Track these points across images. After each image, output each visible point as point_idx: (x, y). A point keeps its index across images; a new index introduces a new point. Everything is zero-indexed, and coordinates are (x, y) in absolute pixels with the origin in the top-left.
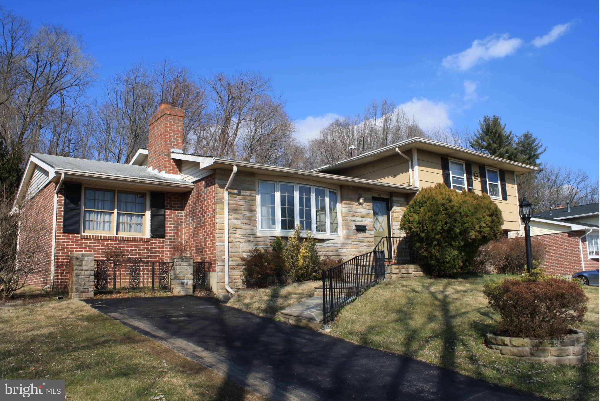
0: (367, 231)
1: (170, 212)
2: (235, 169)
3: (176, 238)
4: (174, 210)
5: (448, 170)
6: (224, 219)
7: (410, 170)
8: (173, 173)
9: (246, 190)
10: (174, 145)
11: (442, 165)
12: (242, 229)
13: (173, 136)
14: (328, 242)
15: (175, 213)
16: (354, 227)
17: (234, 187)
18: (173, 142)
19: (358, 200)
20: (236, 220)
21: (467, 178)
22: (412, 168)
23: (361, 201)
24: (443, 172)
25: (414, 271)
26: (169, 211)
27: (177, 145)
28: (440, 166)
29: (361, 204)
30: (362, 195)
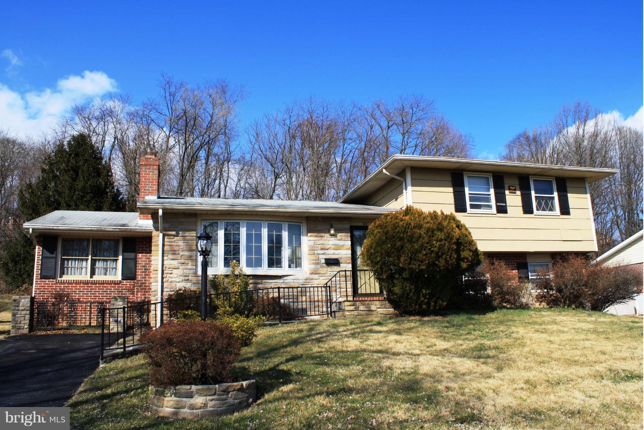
0: (341, 265)
1: (142, 256)
2: (160, 212)
3: (147, 279)
4: (146, 253)
5: (463, 186)
6: (158, 260)
7: (404, 191)
8: (147, 219)
9: (185, 231)
10: (149, 193)
11: (452, 181)
12: (179, 269)
13: (147, 185)
14: (285, 278)
15: (147, 256)
16: (323, 261)
17: (172, 229)
18: (147, 190)
19: (329, 232)
20: (173, 261)
21: (496, 194)
22: (406, 189)
23: (332, 232)
24: (454, 190)
25: (379, 308)
26: (140, 255)
27: (151, 193)
28: (450, 183)
29: (332, 235)
30: (333, 226)
